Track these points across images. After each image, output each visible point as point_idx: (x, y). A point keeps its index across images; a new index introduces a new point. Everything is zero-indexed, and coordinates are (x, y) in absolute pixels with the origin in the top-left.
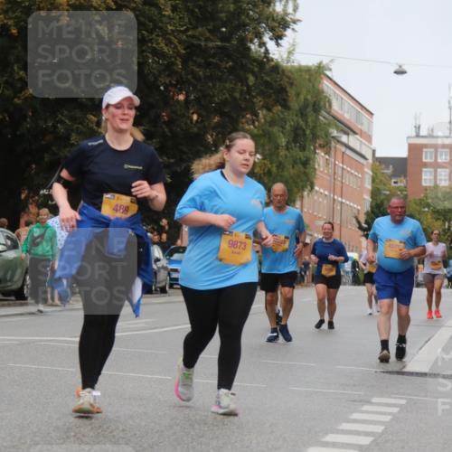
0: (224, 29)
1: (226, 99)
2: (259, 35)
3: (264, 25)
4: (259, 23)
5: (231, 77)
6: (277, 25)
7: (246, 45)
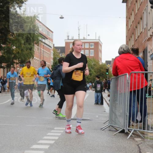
0: (1, 4)
1: (3, 28)
3: (15, 2)
4: (13, 2)
5: (4, 20)
6: (19, 2)
7: (9, 9)
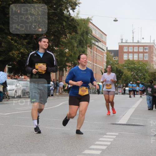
0: (55, 6)
1: (56, 30)
2: (67, 8)
3: (68, 5)
4: (67, 4)
5: (57, 23)
6: (73, 4)
7: (62, 11)
